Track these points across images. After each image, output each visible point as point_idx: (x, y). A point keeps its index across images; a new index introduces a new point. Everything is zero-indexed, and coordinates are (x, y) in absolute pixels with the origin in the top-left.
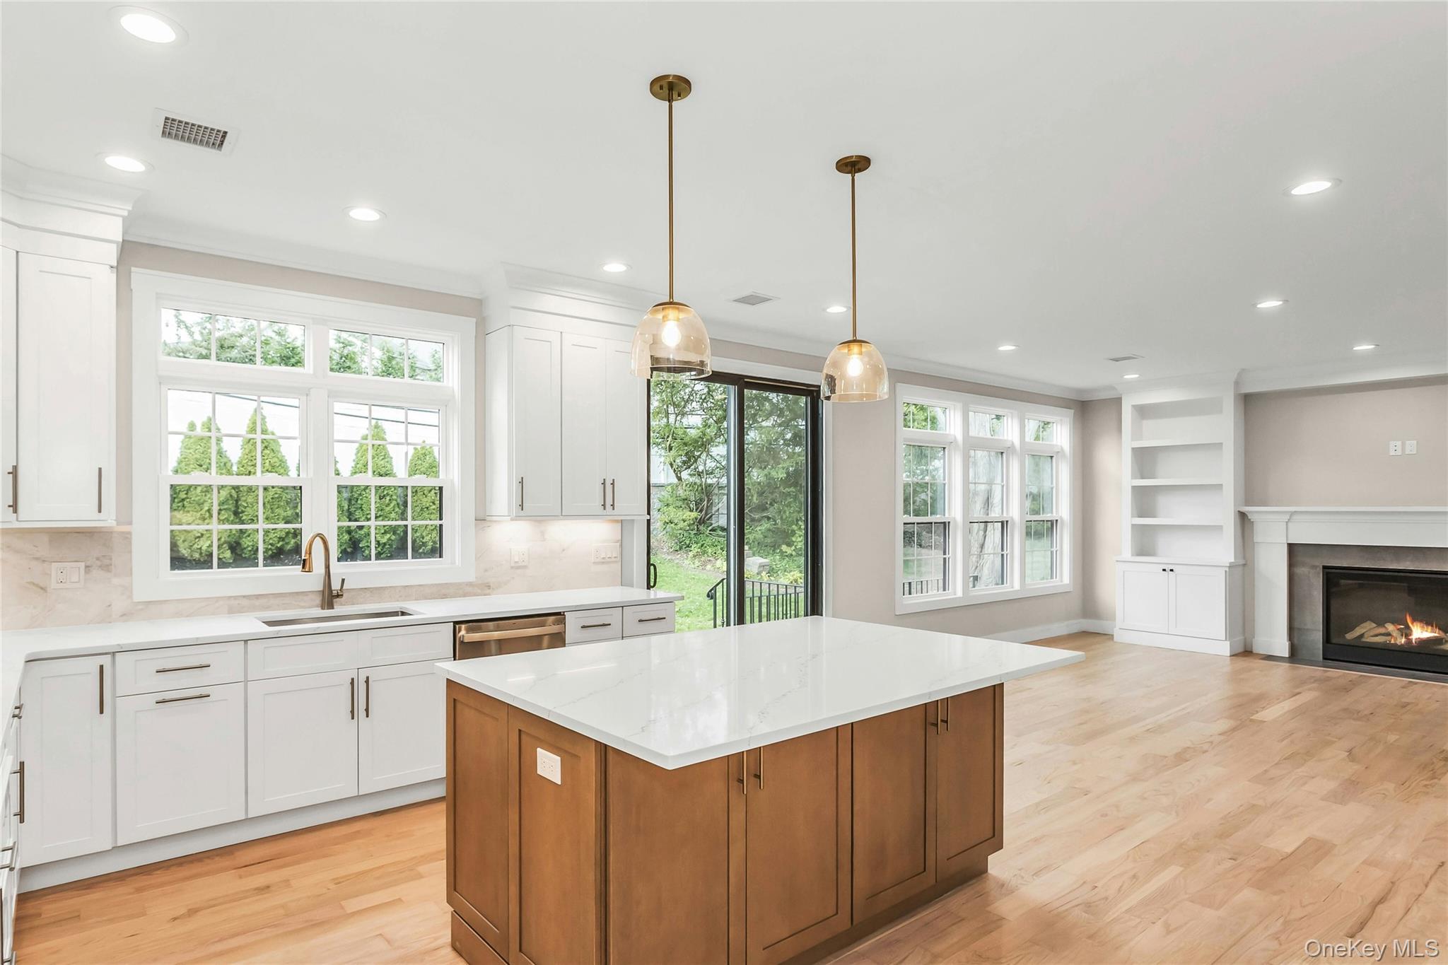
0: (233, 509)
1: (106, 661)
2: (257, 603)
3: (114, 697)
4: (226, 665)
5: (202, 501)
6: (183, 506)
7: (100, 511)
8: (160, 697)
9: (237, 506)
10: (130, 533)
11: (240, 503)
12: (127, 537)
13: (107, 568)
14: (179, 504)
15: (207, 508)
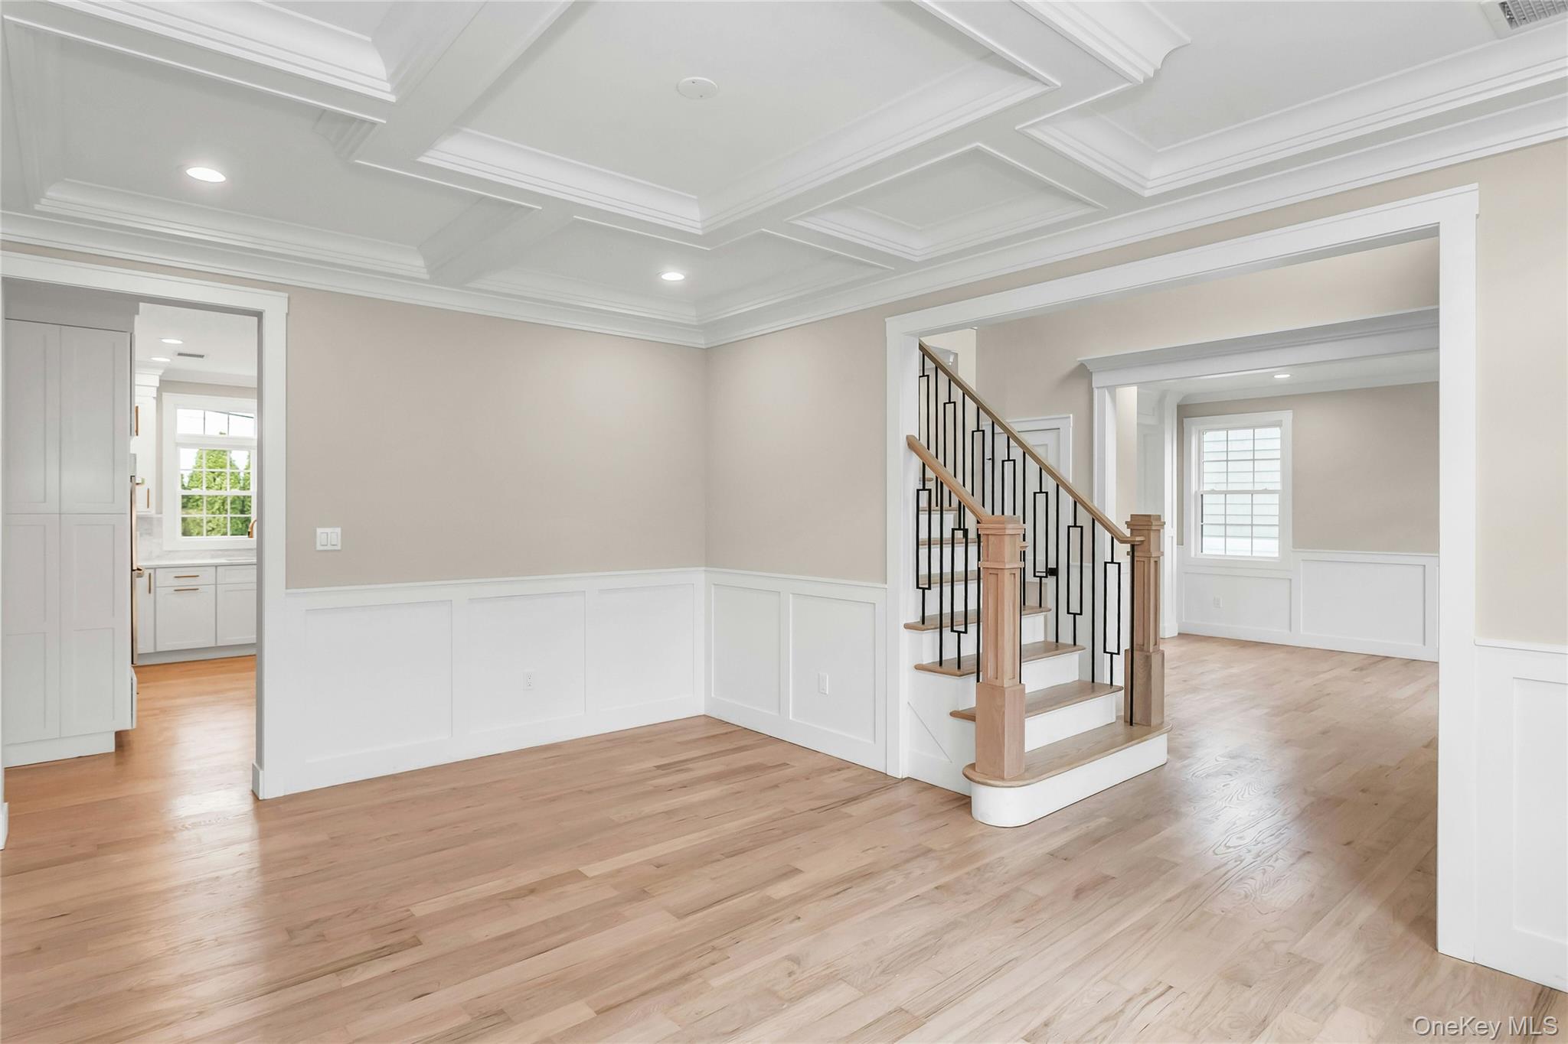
0: (240, 508)
1: (152, 571)
2: (226, 553)
3: (155, 587)
4: (208, 576)
5: (213, 501)
6: (197, 505)
7: (148, 507)
8: (176, 588)
9: (244, 506)
10: (161, 518)
11: (245, 503)
12: (160, 520)
13: (150, 534)
14: (194, 504)
15: (217, 507)
